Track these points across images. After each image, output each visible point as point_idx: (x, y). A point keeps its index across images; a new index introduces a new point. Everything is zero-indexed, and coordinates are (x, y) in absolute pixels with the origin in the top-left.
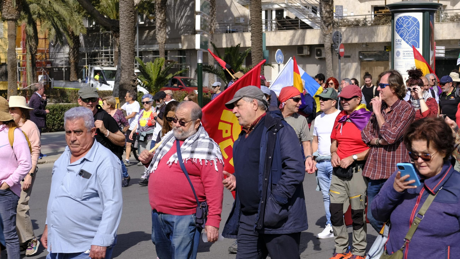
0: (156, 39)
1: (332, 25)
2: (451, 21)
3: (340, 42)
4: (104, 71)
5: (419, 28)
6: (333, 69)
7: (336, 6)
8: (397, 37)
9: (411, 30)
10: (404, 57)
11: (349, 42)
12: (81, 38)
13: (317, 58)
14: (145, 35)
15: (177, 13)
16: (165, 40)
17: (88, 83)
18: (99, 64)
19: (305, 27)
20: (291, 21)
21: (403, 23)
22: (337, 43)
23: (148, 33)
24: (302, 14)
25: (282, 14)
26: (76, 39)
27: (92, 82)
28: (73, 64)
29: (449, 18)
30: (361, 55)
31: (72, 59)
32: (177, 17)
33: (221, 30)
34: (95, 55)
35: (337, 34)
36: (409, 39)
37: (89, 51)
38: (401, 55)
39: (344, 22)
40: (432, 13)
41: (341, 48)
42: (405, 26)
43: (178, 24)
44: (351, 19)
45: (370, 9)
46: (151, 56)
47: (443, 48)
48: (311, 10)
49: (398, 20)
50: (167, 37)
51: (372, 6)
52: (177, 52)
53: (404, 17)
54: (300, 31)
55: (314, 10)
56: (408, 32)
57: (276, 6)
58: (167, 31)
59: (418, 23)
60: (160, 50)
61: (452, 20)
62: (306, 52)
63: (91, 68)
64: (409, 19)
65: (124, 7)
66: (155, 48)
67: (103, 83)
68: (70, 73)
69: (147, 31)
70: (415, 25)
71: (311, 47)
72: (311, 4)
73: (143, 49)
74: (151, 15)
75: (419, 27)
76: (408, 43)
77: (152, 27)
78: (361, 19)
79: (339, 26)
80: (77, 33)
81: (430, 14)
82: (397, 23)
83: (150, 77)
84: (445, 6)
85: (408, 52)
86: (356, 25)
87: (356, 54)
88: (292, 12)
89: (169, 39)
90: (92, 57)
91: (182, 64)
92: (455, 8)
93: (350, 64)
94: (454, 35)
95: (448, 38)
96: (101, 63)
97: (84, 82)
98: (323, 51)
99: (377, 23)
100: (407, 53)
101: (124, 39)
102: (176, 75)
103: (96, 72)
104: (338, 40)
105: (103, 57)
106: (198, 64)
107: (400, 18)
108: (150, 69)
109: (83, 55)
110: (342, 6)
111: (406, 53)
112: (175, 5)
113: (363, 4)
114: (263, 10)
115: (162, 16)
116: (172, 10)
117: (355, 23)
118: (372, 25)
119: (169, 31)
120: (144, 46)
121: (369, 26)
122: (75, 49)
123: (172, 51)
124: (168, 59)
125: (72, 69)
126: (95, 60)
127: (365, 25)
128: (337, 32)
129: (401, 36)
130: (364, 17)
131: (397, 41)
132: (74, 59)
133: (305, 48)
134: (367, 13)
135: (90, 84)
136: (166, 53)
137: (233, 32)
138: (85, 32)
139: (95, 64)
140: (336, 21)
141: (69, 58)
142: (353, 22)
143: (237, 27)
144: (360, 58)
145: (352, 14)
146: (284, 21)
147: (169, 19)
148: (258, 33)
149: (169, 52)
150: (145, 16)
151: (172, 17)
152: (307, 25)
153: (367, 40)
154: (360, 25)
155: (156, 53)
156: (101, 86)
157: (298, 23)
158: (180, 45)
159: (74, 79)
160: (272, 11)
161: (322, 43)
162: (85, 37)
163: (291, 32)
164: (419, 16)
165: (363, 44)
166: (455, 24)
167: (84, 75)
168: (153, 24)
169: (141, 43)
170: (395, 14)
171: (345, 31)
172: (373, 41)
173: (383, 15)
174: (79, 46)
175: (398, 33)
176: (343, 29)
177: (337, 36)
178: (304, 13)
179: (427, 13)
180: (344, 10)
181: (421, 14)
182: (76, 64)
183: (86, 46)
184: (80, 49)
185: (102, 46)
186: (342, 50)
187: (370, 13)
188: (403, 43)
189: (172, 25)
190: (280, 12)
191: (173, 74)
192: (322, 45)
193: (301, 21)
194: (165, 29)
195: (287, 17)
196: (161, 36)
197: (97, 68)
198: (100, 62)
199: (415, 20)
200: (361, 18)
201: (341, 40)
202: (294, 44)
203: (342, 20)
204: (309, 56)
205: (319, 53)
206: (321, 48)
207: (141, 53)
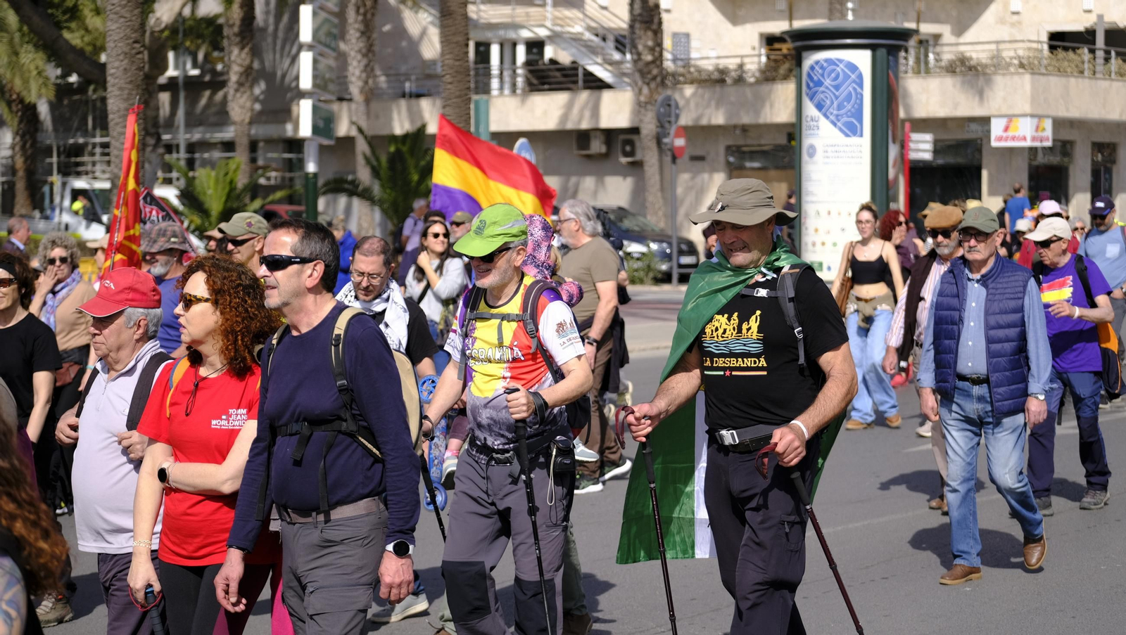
0: (227, 113)
1: (659, 79)
2: (948, 71)
3: (676, 122)
4: (97, 192)
5: (861, 87)
6: (662, 189)
7: (675, 35)
8: (810, 109)
9: (843, 93)
10: (827, 160)
11: (704, 122)
12: (43, 109)
13: (624, 160)
14: (203, 101)
15: (283, 48)
16: (249, 115)
17: (56, 220)
18: (87, 173)
19: (595, 84)
20: (562, 69)
21: (823, 75)
22: (667, 125)
23: (211, 98)
24: (588, 53)
25: (541, 53)
26: (29, 114)
27: (66, 218)
28: (21, 173)
29: (943, 64)
30: (732, 155)
31: (20, 162)
32: (282, 56)
33: (390, 91)
34: (78, 150)
35: (668, 103)
36: (837, 116)
37: (61, 143)
38: (819, 155)
39: (689, 72)
40: (893, 51)
41: (677, 135)
42: (827, 82)
43: (284, 76)
44: (708, 65)
45: (756, 41)
46: (216, 154)
47: (928, 137)
48: (611, 44)
49: (812, 68)
50: (258, 107)
51: (762, 35)
52: (281, 146)
53: (826, 60)
54: (584, 95)
55: (620, 45)
56: (837, 98)
57: (526, 34)
58: (257, 91)
59: (860, 77)
60: (238, 141)
61: (951, 69)
62: (597, 146)
63: (64, 185)
64: (838, 66)
65: (118, 30)
66: (228, 134)
67: (93, 220)
68: (13, 196)
69: (207, 93)
70: (854, 81)
71: (610, 135)
72: (610, 30)
73: (197, 136)
74: (216, 54)
75: (861, 85)
76: (835, 125)
77: (218, 83)
78: (731, 67)
79: (679, 82)
80: (32, 97)
81: (889, 54)
82: (809, 75)
83: (207, 206)
84: (937, 37)
85: (836, 148)
86: (718, 80)
87: (718, 151)
88: (564, 49)
89: (261, 113)
90: (69, 156)
91: (292, 175)
92: (962, 40)
93: (706, 176)
94: (956, 106)
95: (942, 112)
96: (94, 172)
97: (47, 218)
98: (638, 144)
99: (770, 75)
100: (833, 149)
101: (118, 111)
102: (272, 202)
103: (76, 194)
104: (670, 116)
105: (97, 158)
106: (307, 174)
107: (817, 62)
108: (205, 185)
109: (48, 151)
110: (687, 35)
111: (829, 149)
112: (276, 29)
113: (738, 30)
114: (495, 43)
115: (243, 55)
116: (270, 40)
117: (716, 76)
118: (758, 82)
119: (262, 93)
120: (201, 129)
121: (751, 85)
122: (27, 137)
123: (270, 142)
124: (260, 162)
125: (20, 186)
126: (78, 164)
127: (740, 80)
128: (669, 98)
129: (819, 107)
130: (738, 61)
131: (809, 119)
132: (25, 162)
133: (596, 137)
134: (748, 51)
135: (60, 223)
136: (253, 146)
137: (419, 96)
138: (51, 93)
139: (78, 174)
140: (669, 70)
141: (12, 157)
142: (710, 73)
143: (429, 83)
144: (728, 163)
145: (713, 54)
146: (543, 71)
147: (262, 62)
148: (459, 97)
149: (261, 144)
150: (201, 56)
151: (268, 57)
152: (600, 80)
153: (746, 119)
154: (729, 81)
155: (229, 146)
156: (88, 227)
157: (577, 75)
158: (289, 127)
159: (23, 211)
160: (514, 45)
161: (635, 125)
162: (53, 107)
163: (561, 98)
164: (862, 59)
165: (735, 127)
166: (958, 79)
167: (47, 201)
168: (221, 74)
169: (192, 122)
170: (804, 54)
171: (694, 95)
172: (761, 121)
173: (785, 56)
174: (36, 130)
175: (811, 99)
176: (689, 91)
177: (668, 108)
178: (592, 50)
179: (882, 52)
180: (694, 44)
181: (867, 54)
182: (30, 173)
183: (55, 130)
184: (40, 136)
185: (94, 128)
186: (680, 142)
187: (756, 52)
188: (824, 124)
189: (269, 76)
190: (535, 46)
191: (264, 198)
192: (635, 131)
193: (585, 69)
194: (251, 87)
195: (552, 61)
196: (241, 106)
197: (80, 184)
198: (89, 168)
199: (853, 68)
200: (732, 64)
201: (677, 116)
202: (570, 126)
203: (684, 67)
204: (605, 156)
205: (628, 148)
206: (634, 137)
207: (191, 148)
